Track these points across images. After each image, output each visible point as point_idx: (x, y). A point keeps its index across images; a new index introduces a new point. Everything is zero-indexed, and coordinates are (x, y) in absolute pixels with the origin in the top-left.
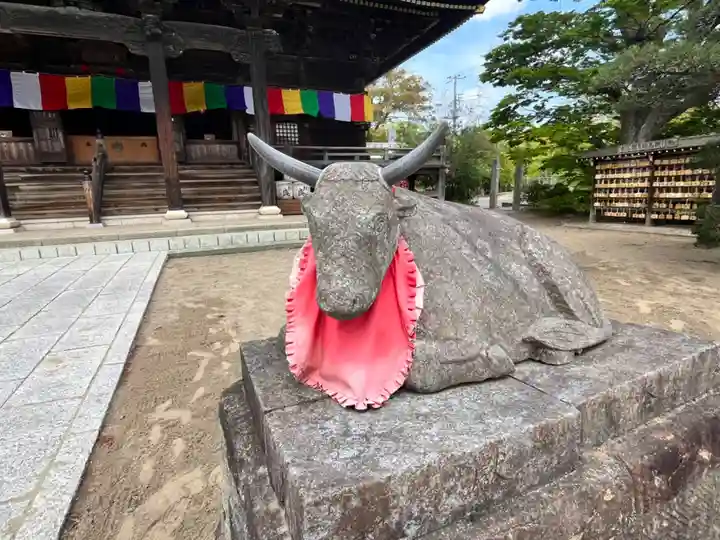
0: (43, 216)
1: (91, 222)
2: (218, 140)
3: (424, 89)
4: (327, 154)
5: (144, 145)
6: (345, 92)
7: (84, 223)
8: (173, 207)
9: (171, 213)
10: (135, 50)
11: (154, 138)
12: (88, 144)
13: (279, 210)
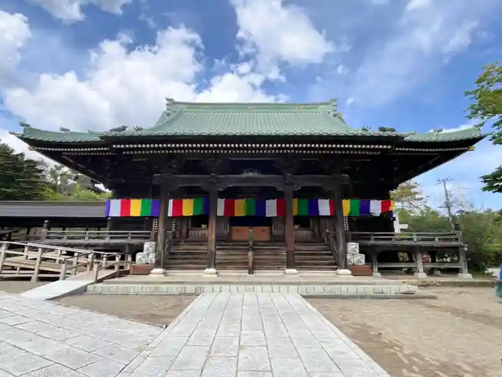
0: (226, 268)
1: (249, 273)
2: (303, 228)
3: (413, 187)
4: (373, 237)
5: (264, 231)
6: (378, 199)
7: (245, 273)
8: (289, 267)
9: (288, 271)
10: (280, 189)
11: (269, 228)
12: (238, 231)
13: (350, 272)
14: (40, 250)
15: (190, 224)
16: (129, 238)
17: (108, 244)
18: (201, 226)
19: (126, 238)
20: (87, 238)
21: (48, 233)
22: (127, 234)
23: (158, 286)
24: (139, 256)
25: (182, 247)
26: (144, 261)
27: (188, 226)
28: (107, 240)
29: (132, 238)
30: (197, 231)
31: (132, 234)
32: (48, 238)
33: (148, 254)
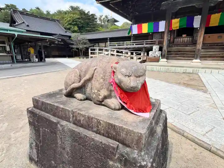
14: (110, 51)
15: (175, 35)
16: (145, 44)
17: (135, 47)
18: (182, 36)
19: (143, 44)
20: (125, 45)
21: (110, 44)
22: (144, 42)
23: (169, 68)
24: (150, 53)
25: (174, 48)
26: (153, 55)
27: (174, 36)
28: (135, 46)
29: (146, 44)
30: (179, 39)
31: (146, 42)
32: (110, 46)
33: (155, 52)
